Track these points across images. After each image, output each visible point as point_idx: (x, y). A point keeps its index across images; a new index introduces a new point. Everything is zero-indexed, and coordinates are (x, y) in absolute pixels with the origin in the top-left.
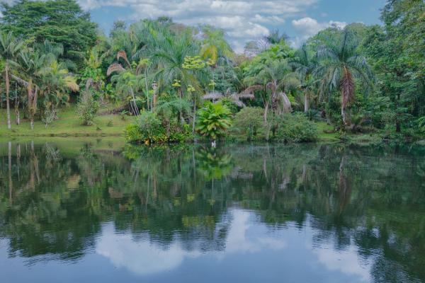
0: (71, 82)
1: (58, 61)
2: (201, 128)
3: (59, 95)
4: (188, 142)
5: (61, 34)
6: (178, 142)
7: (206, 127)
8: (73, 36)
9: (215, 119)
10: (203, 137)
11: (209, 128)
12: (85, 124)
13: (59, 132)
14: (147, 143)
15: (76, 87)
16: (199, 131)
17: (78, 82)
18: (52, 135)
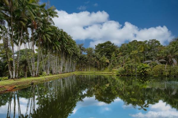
0: (108, 61)
1: (105, 56)
2: (138, 71)
3: (104, 64)
4: (134, 76)
5: (106, 50)
6: (130, 76)
7: (140, 71)
8: (109, 50)
9: (143, 69)
10: (139, 74)
11: (141, 71)
12: (110, 71)
13: (104, 73)
14: (120, 75)
15: (109, 62)
16: (138, 73)
17: (110, 61)
18: (102, 73)
